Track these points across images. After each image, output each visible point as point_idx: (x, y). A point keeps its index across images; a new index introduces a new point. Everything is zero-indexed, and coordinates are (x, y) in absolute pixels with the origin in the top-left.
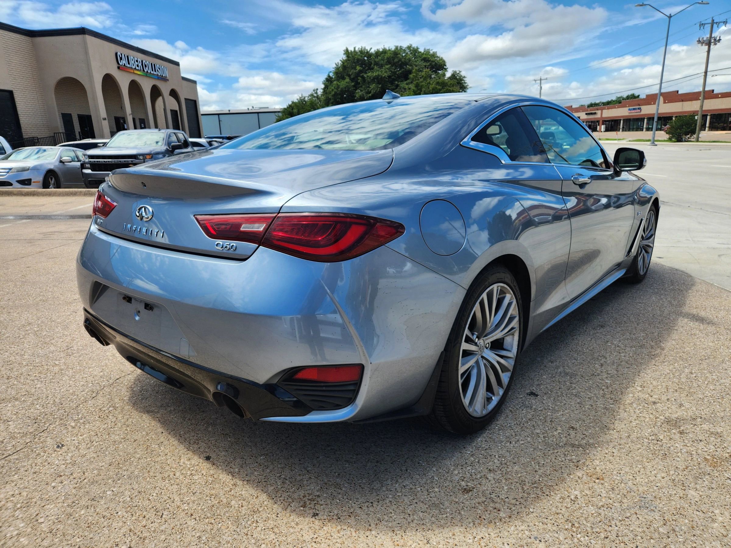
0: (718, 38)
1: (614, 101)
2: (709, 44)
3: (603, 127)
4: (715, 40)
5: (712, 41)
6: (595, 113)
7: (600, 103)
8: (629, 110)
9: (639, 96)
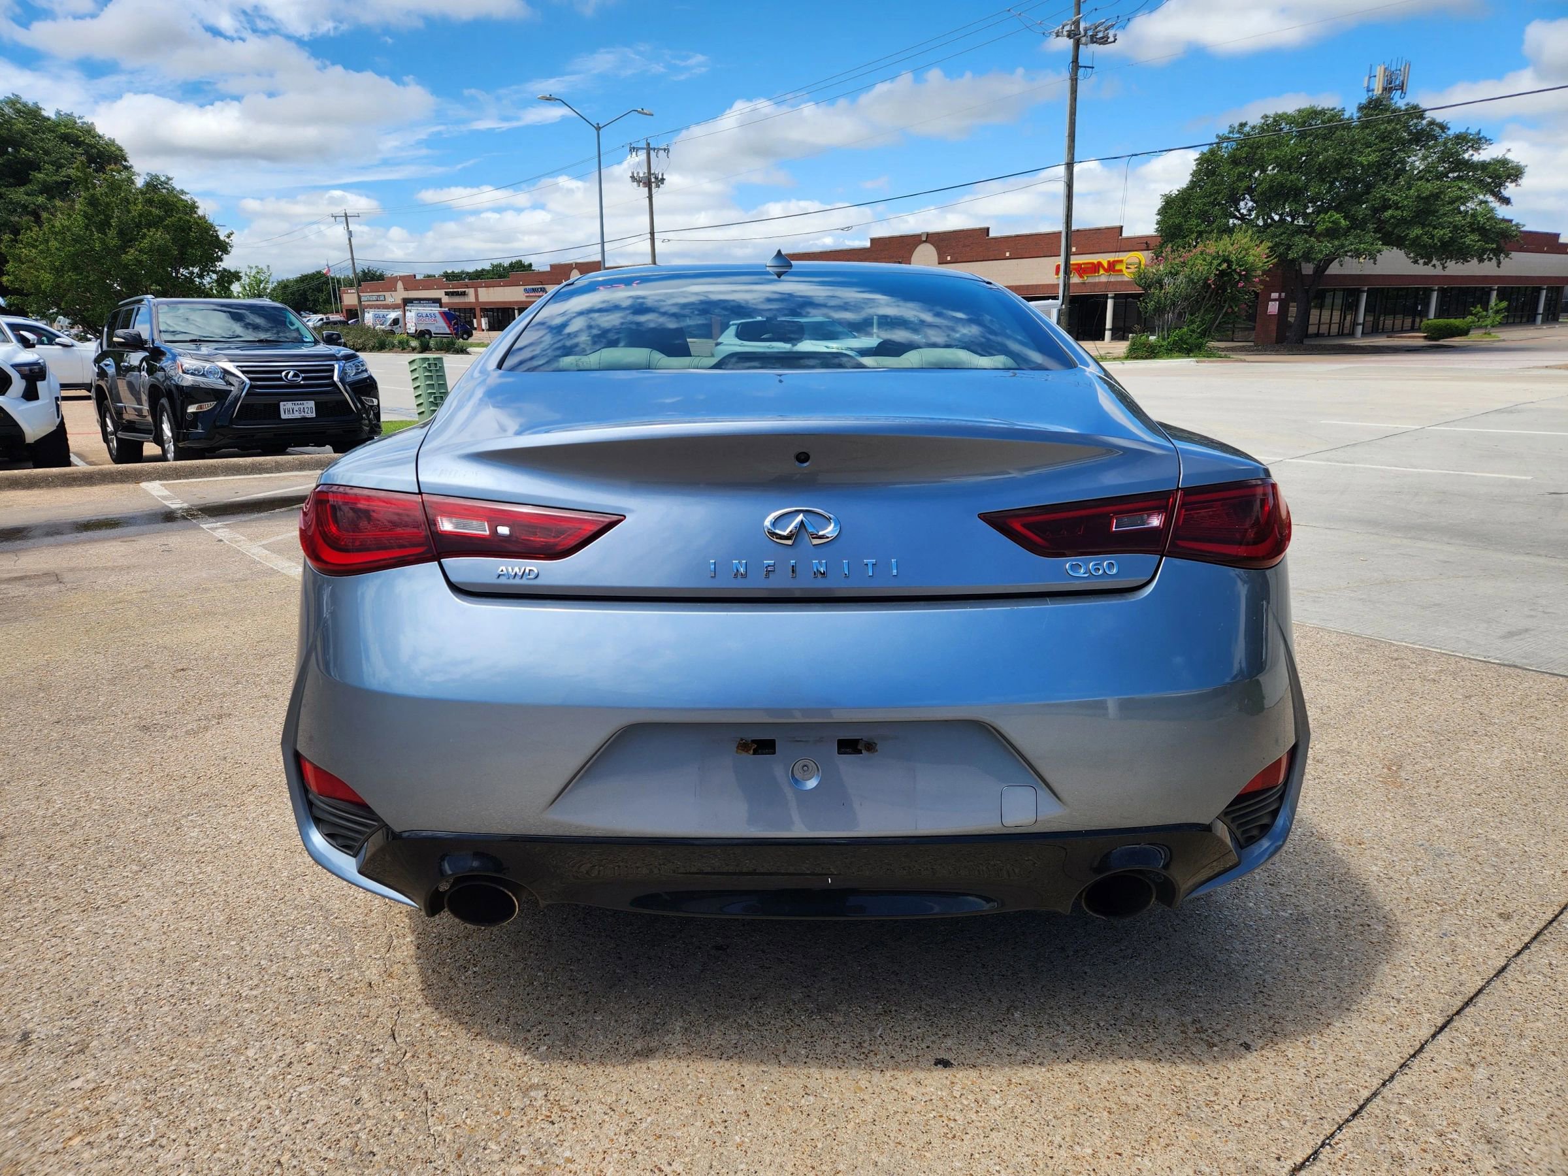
0: (660, 177)
1: (488, 271)
2: (648, 184)
3: (484, 322)
4: (656, 178)
5: (653, 180)
6: (464, 294)
7: (462, 272)
8: (525, 290)
9: (530, 265)
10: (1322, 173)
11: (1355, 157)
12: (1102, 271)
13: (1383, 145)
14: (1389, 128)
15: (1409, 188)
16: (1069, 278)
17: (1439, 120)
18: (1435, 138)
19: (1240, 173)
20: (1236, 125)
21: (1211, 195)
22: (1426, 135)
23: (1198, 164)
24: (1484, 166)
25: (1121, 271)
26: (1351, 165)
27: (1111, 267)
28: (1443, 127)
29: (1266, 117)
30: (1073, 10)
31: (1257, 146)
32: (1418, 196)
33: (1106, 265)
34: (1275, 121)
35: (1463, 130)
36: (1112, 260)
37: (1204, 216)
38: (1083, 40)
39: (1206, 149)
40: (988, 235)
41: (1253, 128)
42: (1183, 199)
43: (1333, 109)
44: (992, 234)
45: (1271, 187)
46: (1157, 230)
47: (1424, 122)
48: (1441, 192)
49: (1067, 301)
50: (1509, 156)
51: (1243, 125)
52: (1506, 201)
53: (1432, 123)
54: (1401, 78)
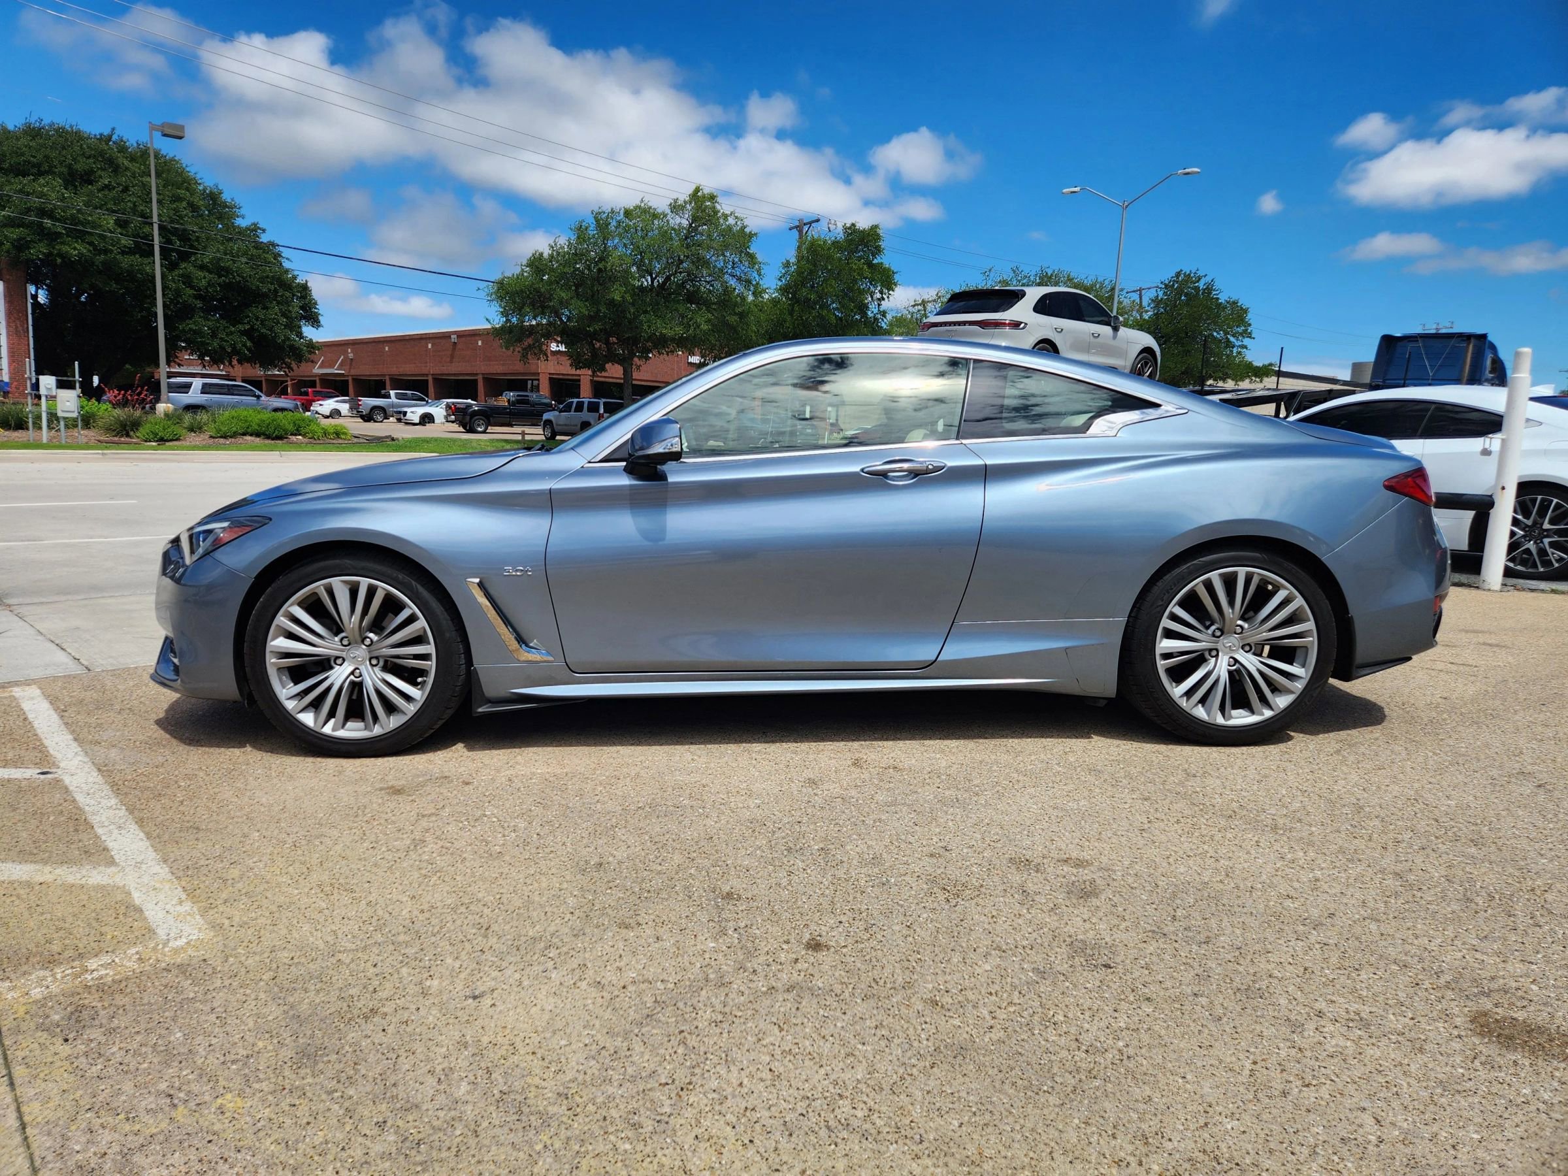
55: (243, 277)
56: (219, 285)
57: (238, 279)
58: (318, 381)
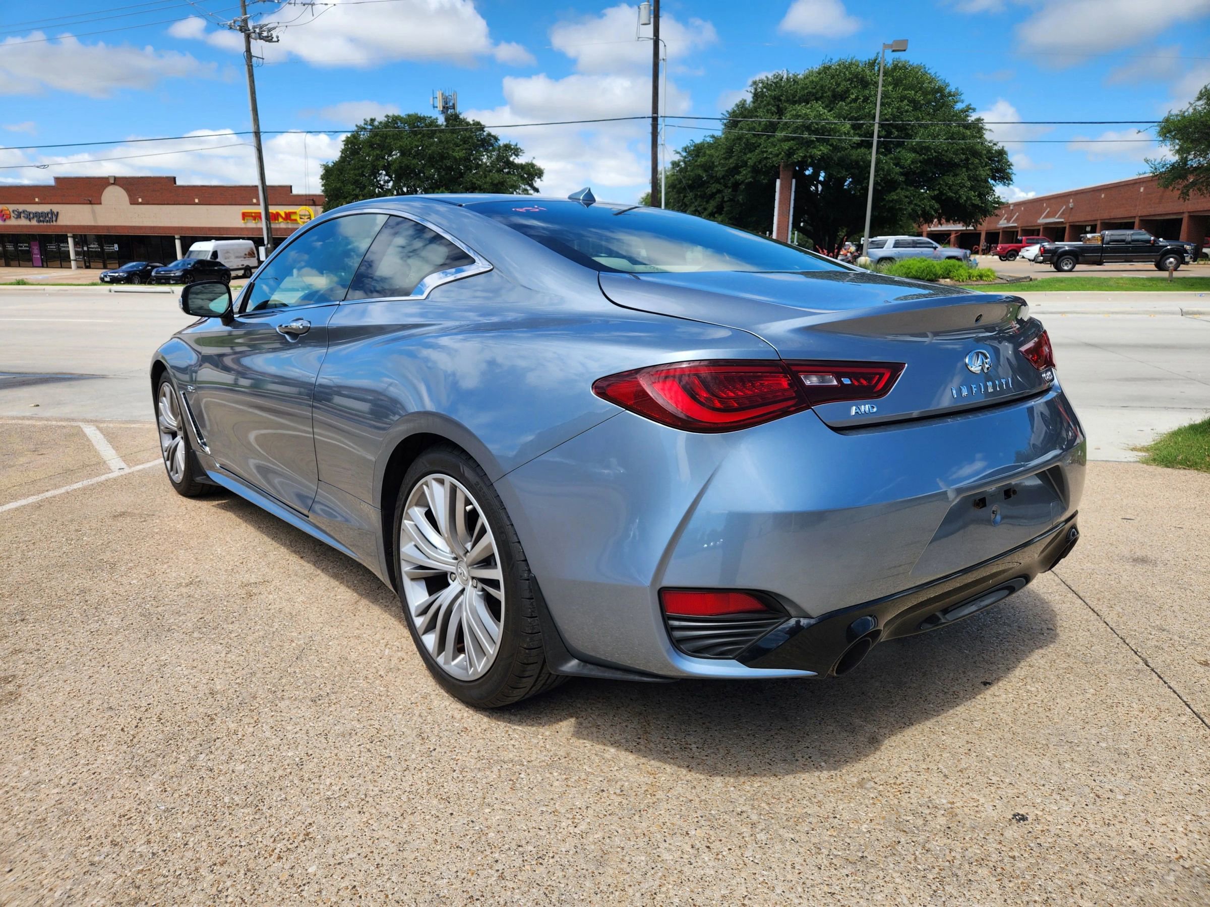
10: (432, 161)
11: (451, 152)
12: (281, 220)
13: (466, 146)
14: (467, 135)
15: (486, 177)
16: (270, 223)
17: (493, 134)
18: (492, 145)
19: (377, 155)
20: (368, 119)
21: (358, 169)
22: (488, 142)
23: (345, 145)
24: (522, 167)
25: (296, 220)
26: (448, 157)
27: (288, 216)
28: (496, 139)
29: (387, 116)
30: (241, 10)
31: (385, 137)
32: (492, 183)
33: (283, 215)
34: (393, 120)
35: (508, 142)
36: (287, 211)
37: (356, 183)
38: (253, 35)
39: (349, 135)
40: (175, 183)
41: (380, 123)
42: (339, 170)
43: (431, 117)
44: (179, 182)
45: (401, 167)
46: (323, 191)
47: (485, 134)
48: (505, 181)
49: (271, 241)
50: (535, 162)
51: (373, 120)
52: (537, 190)
53: (489, 135)
54: (452, 102)
55: (939, 152)
56: (920, 162)
57: (934, 154)
58: (1041, 230)
